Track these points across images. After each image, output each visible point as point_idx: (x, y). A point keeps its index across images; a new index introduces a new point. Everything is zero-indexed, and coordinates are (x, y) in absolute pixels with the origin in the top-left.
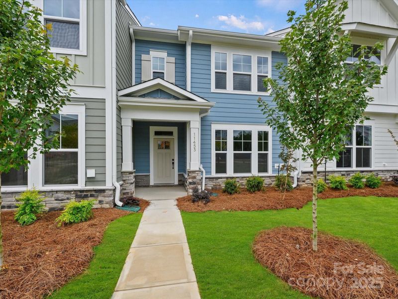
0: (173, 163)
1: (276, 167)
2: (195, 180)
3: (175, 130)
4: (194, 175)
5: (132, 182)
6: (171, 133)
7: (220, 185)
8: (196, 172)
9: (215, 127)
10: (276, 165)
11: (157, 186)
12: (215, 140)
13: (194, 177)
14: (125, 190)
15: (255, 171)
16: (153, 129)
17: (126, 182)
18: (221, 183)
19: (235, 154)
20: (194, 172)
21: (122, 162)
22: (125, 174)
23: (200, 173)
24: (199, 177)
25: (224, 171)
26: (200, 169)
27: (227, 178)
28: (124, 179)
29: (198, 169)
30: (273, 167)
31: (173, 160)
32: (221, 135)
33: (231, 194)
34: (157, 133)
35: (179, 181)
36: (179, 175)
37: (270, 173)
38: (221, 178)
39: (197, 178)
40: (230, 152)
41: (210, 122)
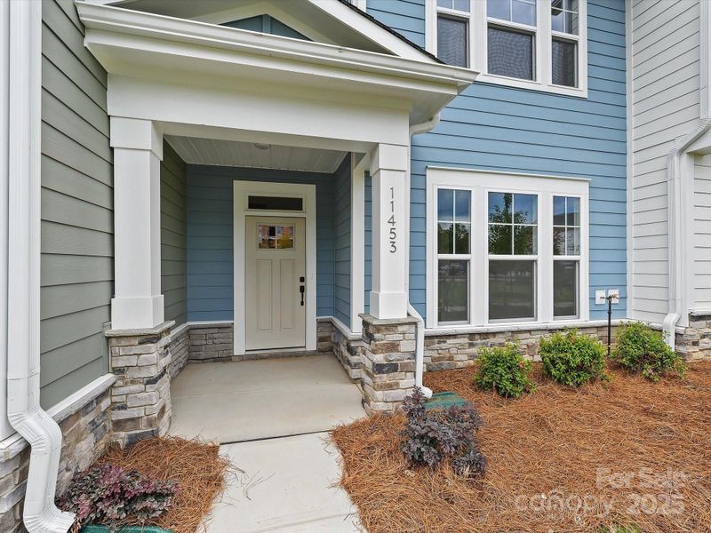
0: (302, 289)
1: (598, 301)
2: (394, 356)
3: (307, 193)
4: (391, 337)
5: (154, 372)
6: (295, 204)
7: (451, 358)
8: (400, 329)
9: (437, 181)
10: (600, 294)
11: (254, 357)
12: (436, 222)
13: (393, 347)
14: (124, 407)
15: (545, 315)
16: (243, 190)
17: (129, 375)
18: (453, 351)
19: (491, 262)
20: (391, 327)
21: (113, 294)
22: (123, 342)
23: (413, 328)
24: (406, 346)
25: (464, 316)
26: (408, 315)
27: (472, 335)
28: (120, 363)
30: (592, 299)
31: (302, 280)
32: (455, 203)
33: (508, 396)
34: (255, 203)
35: (320, 340)
36: (319, 323)
37: (584, 318)
38: (454, 336)
39: (402, 348)
40: (479, 257)
41: (423, 165)
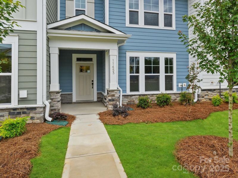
0: (93, 84)
1: (179, 86)
2: (114, 98)
3: (94, 57)
4: (113, 93)
5: (59, 100)
6: (90, 60)
7: (134, 101)
8: (115, 91)
9: (129, 55)
10: (180, 84)
11: (78, 103)
12: (129, 65)
13: (113, 95)
14: (53, 107)
15: (162, 90)
16: (75, 56)
17: (54, 100)
18: (134, 99)
19: (146, 76)
20: (113, 91)
21: (50, 83)
22: (53, 93)
23: (118, 92)
24: (117, 95)
25: (137, 90)
26: (118, 88)
27: (140, 95)
28: (52, 97)
29: (116, 89)
30: (177, 86)
31: (93, 81)
32: (134, 61)
33: (144, 108)
34: (79, 59)
35: (98, 98)
36: (98, 93)
37: (175, 91)
38: (135, 95)
39: (116, 96)
40: (142, 75)
41: (125, 50)
